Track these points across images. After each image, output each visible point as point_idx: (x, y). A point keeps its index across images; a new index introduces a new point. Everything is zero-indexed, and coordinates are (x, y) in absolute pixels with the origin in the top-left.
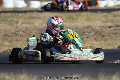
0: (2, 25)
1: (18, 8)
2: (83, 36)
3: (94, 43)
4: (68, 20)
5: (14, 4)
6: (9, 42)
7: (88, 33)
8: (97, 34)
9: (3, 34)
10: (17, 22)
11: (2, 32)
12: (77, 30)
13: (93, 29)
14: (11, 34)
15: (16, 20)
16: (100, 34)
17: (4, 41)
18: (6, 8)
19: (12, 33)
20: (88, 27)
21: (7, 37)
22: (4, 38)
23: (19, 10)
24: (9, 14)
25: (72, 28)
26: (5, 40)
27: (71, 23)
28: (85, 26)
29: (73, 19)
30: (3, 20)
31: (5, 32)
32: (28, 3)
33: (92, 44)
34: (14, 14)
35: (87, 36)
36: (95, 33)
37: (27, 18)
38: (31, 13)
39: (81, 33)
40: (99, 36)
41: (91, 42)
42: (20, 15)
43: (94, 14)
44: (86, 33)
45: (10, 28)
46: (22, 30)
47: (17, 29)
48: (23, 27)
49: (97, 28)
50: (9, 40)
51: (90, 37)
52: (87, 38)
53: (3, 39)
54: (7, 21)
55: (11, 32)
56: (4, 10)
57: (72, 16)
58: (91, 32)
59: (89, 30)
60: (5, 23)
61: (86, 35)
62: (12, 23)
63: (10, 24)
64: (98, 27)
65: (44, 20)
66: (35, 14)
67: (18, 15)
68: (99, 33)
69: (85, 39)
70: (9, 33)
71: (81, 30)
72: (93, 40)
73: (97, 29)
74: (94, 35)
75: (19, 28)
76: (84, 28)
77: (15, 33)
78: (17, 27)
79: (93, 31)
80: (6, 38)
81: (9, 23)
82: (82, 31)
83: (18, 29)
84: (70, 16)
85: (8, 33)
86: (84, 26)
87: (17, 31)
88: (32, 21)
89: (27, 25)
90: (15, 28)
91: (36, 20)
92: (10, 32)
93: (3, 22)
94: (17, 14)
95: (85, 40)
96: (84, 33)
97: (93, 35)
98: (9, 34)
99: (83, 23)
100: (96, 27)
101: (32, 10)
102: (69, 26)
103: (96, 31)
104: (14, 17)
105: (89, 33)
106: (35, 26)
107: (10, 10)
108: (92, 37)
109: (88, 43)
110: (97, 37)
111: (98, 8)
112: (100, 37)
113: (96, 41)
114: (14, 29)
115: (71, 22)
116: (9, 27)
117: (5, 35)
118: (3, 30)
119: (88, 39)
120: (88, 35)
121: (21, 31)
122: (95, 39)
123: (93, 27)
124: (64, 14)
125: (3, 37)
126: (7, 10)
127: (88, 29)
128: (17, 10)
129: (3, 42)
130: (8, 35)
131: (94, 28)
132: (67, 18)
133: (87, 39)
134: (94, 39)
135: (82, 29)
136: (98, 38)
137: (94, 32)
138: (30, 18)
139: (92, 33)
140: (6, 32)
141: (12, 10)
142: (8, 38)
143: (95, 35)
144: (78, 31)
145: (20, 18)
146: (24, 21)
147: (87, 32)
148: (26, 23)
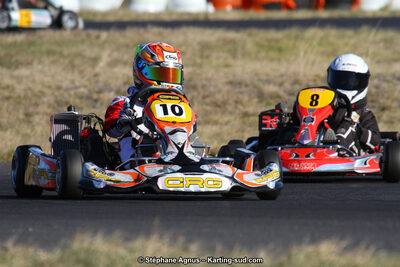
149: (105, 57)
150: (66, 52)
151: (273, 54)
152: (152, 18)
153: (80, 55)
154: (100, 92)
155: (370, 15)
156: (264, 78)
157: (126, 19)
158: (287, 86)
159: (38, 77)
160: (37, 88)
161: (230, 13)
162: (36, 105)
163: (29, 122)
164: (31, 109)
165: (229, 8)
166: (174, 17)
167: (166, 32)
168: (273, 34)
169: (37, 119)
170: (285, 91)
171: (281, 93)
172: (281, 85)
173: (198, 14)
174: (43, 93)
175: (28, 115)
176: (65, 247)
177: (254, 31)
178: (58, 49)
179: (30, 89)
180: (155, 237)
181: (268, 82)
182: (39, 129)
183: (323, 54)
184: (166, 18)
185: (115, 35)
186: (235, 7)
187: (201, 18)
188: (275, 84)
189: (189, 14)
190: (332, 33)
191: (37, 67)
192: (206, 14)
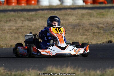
0: (40, 21)
1: (53, 6)
2: (113, 30)
4: (98, 16)
5: (49, 2)
11: (41, 27)
12: (108, 25)
18: (42, 6)
23: (54, 7)
24: (46, 12)
29: (103, 15)
30: (41, 17)
31: (43, 28)
32: (61, 1)
34: (50, 12)
37: (62, 15)
38: (66, 10)
39: (111, 28)
42: (56, 12)
54: (44, 17)
56: (41, 8)
57: (102, 12)
60: (42, 20)
65: (77, 16)
66: (68, 11)
67: (54, 12)
71: (111, 25)
81: (46, 19)
84: (100, 12)
86: (113, 22)
88: (66, 17)
91: (69, 16)
93: (40, 19)
99: (112, 18)
101: (65, 7)
104: (50, 14)
106: (69, 22)
107: (46, 8)
115: (101, 18)
118: (41, 26)
126: (43, 8)
132: (98, 14)
138: (64, 14)
141: (48, 8)
145: (55, 15)
152: (69, 7)
156: (99, 22)
158: (105, 24)
159: (38, 24)
160: (38, 26)
161: (89, 5)
162: (38, 31)
166: (75, 7)
167: (72, 11)
171: (104, 26)
172: (103, 24)
173: (81, 6)
174: (39, 28)
176: (45, 70)
177: (96, 10)
179: (36, 27)
180: (69, 67)
181: (100, 24)
184: (72, 7)
185: (59, 12)
186: (91, 4)
189: (78, 6)
191: (38, 21)
192: (83, 6)
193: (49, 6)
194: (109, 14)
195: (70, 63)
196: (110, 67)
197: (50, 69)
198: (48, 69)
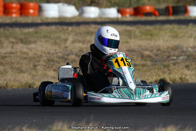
0: (43, 44)
1: (66, 18)
2: (168, 61)
3: (184, 73)
4: (144, 37)
5: (59, 11)
6: (54, 70)
7: (175, 58)
8: (189, 59)
9: (46, 58)
10: (66, 40)
11: (44, 55)
12: (159, 52)
13: (183, 52)
14: (57, 59)
15: (63, 36)
16: (194, 59)
17: (48, 70)
18: (47, 18)
19: (59, 58)
20: (176, 48)
21: (52, 63)
22: (47, 66)
23: (67, 21)
24: (53, 28)
25: (151, 49)
26: (48, 67)
27: (149, 42)
28: (171, 46)
29: (152, 35)
30: (45, 37)
31: (48, 56)
32: (80, 10)
33: (182, 75)
34: (60, 28)
35: (174, 62)
36: (186, 57)
37: (81, 33)
38: (87, 26)
39: (165, 57)
40: (192, 61)
41: (180, 72)
42: (70, 28)
43: (184, 27)
44: (172, 58)
45: (55, 50)
46: (74, 52)
47: (67, 50)
48: (76, 49)
49: (190, 49)
50: (55, 68)
51: (178, 63)
52: (174, 64)
53: (45, 66)
54: (50, 38)
55: (57, 56)
56: (45, 21)
57: (150, 31)
58: (180, 56)
59: (176, 53)
60: (46, 41)
61: (173, 60)
62: (58, 41)
63: (56, 43)
64: (191, 47)
66: (92, 28)
67: (67, 29)
68: (193, 57)
69: (172, 66)
70: (54, 57)
71: (164, 52)
72: (183, 69)
73: (189, 51)
74: (185, 59)
75: (69, 49)
76: (170, 50)
77: (63, 58)
78: (66, 47)
79: (183, 54)
80: (49, 64)
81: (53, 41)
82: (167, 54)
83: (68, 52)
84: (146, 30)
85: (52, 56)
86: (169, 47)
87: (66, 54)
88: (88, 38)
89: (81, 45)
90: (63, 49)
92: (55, 55)
93: (43, 40)
94: (65, 27)
95: (170, 68)
96: (169, 57)
97: (183, 61)
98: (55, 59)
99: (167, 41)
100: (187, 48)
101: (87, 21)
102: (145, 46)
103: (188, 54)
104: (60, 32)
105: (178, 57)
107: (53, 21)
108: (183, 64)
109: (176, 73)
110: (190, 64)
111: (189, 18)
112: (193, 63)
113: (189, 70)
114: (62, 51)
115: (148, 40)
116: (54, 48)
117: (49, 60)
118: (45, 53)
119: (176, 67)
120: (175, 60)
121: (73, 54)
122: (187, 67)
123: (182, 47)
124: (138, 28)
125: (44, 64)
126: (49, 21)
127: (175, 50)
128: (64, 20)
129: (46, 72)
130: (53, 60)
131: (185, 49)
132: (142, 33)
133: (173, 67)
134: (185, 66)
135: (166, 50)
136: (192, 65)
137: (185, 55)
138: (85, 33)
139: (182, 57)
140: (50, 55)
141: (57, 21)
142: (53, 65)
143: (187, 60)
144: (160, 54)
145: (69, 34)
146: (76, 38)
147: (174, 56)
148: (79, 41)
149: (71, 38)
150: (52, 37)
151: (149, 37)
152: (92, 20)
153: (59, 38)
154: (68, 55)
155: (193, 18)
156: (144, 48)
157: (80, 21)
158: (155, 51)
159: (40, 48)
160: (39, 53)
161: (128, 18)
162: (39, 61)
163: (35, 69)
164: (36, 63)
165: (128, 15)
166: (103, 20)
168: (148, 27)
169: (39, 67)
170: (154, 54)
171: (152, 55)
172: (152, 51)
173: (114, 18)
174: (41, 56)
175: (35, 66)
177: (140, 26)
178: (48, 35)
179: (36, 54)
181: (146, 50)
182: (40, 72)
183: (171, 37)
184: (99, 20)
185: (75, 28)
186: (131, 15)
187: (115, 20)
188: (149, 50)
189: (109, 18)
190: (175, 27)
191: (39, 43)
192: (117, 18)
193: (59, 18)
194: (162, 33)
195: (92, 117)
196: (161, 125)
197: (59, 128)
198: (55, 128)
